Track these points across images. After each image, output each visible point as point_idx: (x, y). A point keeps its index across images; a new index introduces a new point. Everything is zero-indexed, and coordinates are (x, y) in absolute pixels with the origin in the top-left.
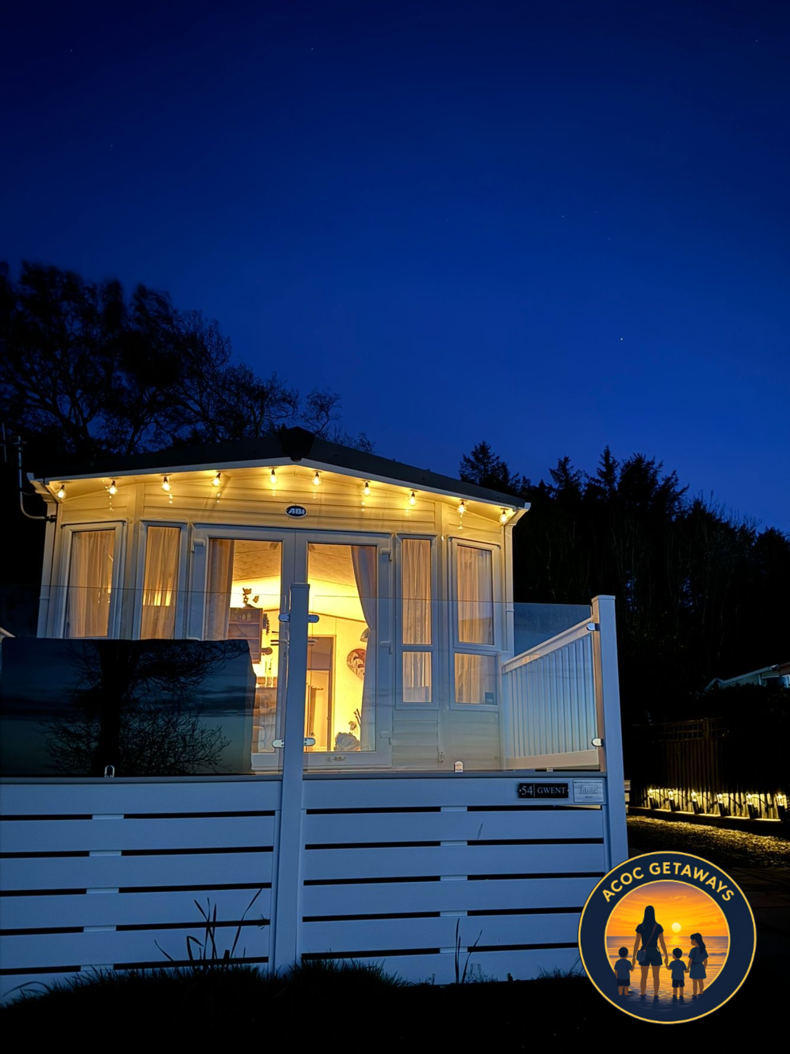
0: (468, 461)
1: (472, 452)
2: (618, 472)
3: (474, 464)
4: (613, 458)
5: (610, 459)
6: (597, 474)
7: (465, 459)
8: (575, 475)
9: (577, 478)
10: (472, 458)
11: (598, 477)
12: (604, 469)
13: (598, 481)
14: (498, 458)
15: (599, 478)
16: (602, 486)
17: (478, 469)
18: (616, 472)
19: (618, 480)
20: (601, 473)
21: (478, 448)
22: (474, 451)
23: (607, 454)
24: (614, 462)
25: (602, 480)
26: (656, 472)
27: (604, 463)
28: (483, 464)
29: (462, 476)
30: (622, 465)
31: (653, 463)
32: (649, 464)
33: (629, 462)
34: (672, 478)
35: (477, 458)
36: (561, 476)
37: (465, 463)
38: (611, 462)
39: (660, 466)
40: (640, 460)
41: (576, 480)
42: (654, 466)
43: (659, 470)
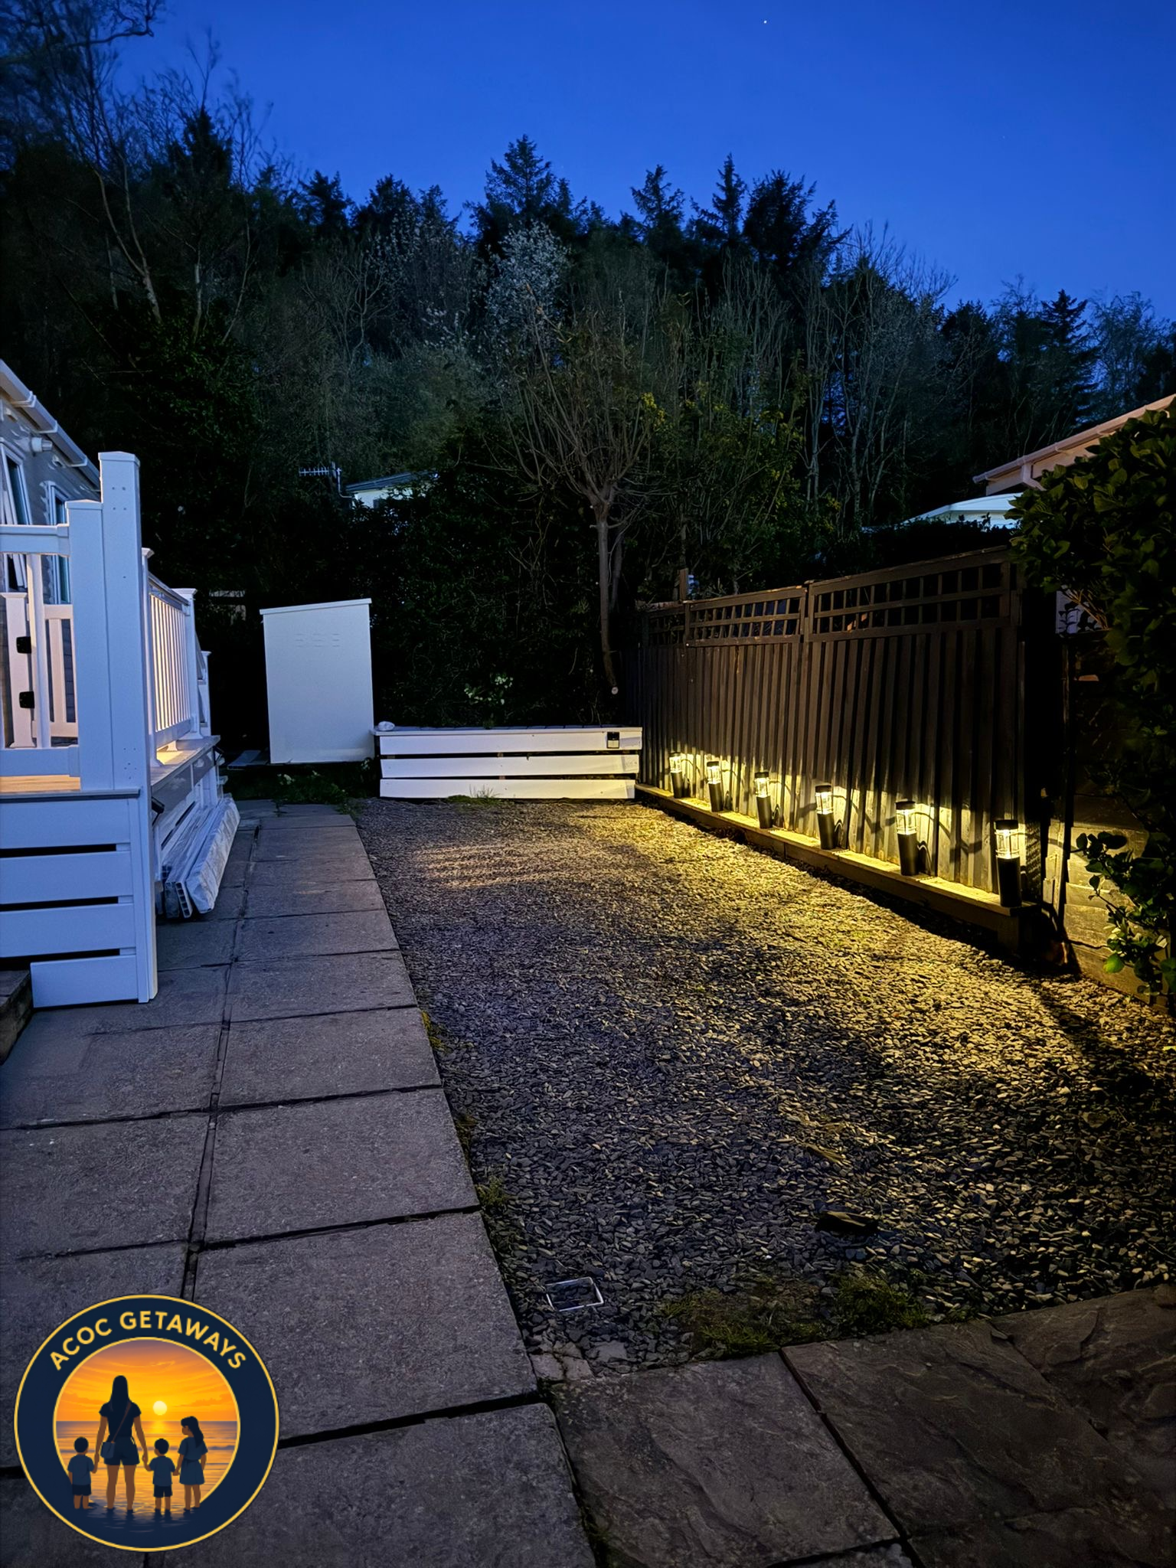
0: (501, 171)
1: (506, 155)
2: (745, 202)
3: (510, 177)
4: (737, 176)
5: (734, 177)
6: (712, 204)
7: (494, 166)
8: (672, 199)
9: (675, 204)
10: (506, 167)
11: (713, 210)
12: (723, 196)
13: (712, 216)
14: (548, 165)
15: (715, 211)
16: (719, 224)
17: (515, 185)
18: (741, 201)
19: (744, 215)
20: (718, 203)
21: (516, 146)
22: (508, 152)
23: (729, 169)
24: (739, 183)
25: (720, 215)
26: (802, 203)
27: (724, 185)
28: (525, 175)
29: (489, 196)
30: (752, 188)
31: (800, 187)
32: (794, 189)
33: (763, 184)
34: (827, 213)
35: (513, 165)
36: (649, 200)
37: (495, 175)
38: (734, 183)
39: (811, 191)
40: (780, 183)
41: (674, 208)
42: (802, 193)
43: (810, 198)
